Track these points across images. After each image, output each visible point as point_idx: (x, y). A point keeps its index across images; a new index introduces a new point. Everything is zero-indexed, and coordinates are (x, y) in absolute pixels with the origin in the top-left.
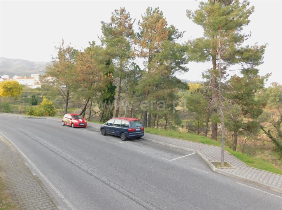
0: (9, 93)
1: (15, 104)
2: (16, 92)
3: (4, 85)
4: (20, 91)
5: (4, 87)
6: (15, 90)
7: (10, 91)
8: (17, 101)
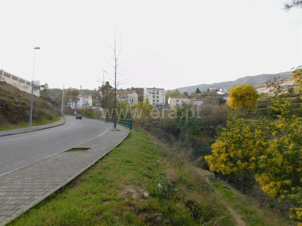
0: (241, 102)
1: (248, 119)
2: (250, 101)
3: (234, 93)
4: (255, 99)
5: (233, 95)
6: (248, 97)
7: (242, 100)
8: (251, 114)
